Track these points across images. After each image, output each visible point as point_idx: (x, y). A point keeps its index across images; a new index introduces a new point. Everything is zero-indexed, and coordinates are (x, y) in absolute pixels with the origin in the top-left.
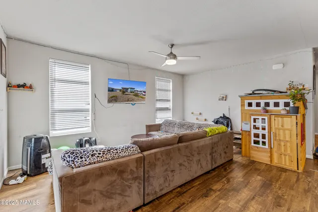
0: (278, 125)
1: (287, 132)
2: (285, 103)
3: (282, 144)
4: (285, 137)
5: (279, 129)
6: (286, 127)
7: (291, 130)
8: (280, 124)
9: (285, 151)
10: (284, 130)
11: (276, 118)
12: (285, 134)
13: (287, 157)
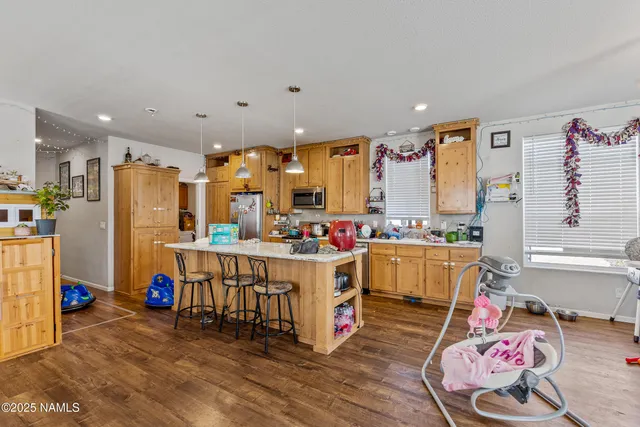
0: (12, 263)
1: (34, 275)
2: (21, 211)
3: (23, 302)
4: (28, 286)
5: (15, 272)
6: (30, 264)
7: (41, 269)
8: (17, 260)
9: (28, 317)
10: (27, 271)
11: (7, 248)
12: (28, 280)
13: (33, 328)
